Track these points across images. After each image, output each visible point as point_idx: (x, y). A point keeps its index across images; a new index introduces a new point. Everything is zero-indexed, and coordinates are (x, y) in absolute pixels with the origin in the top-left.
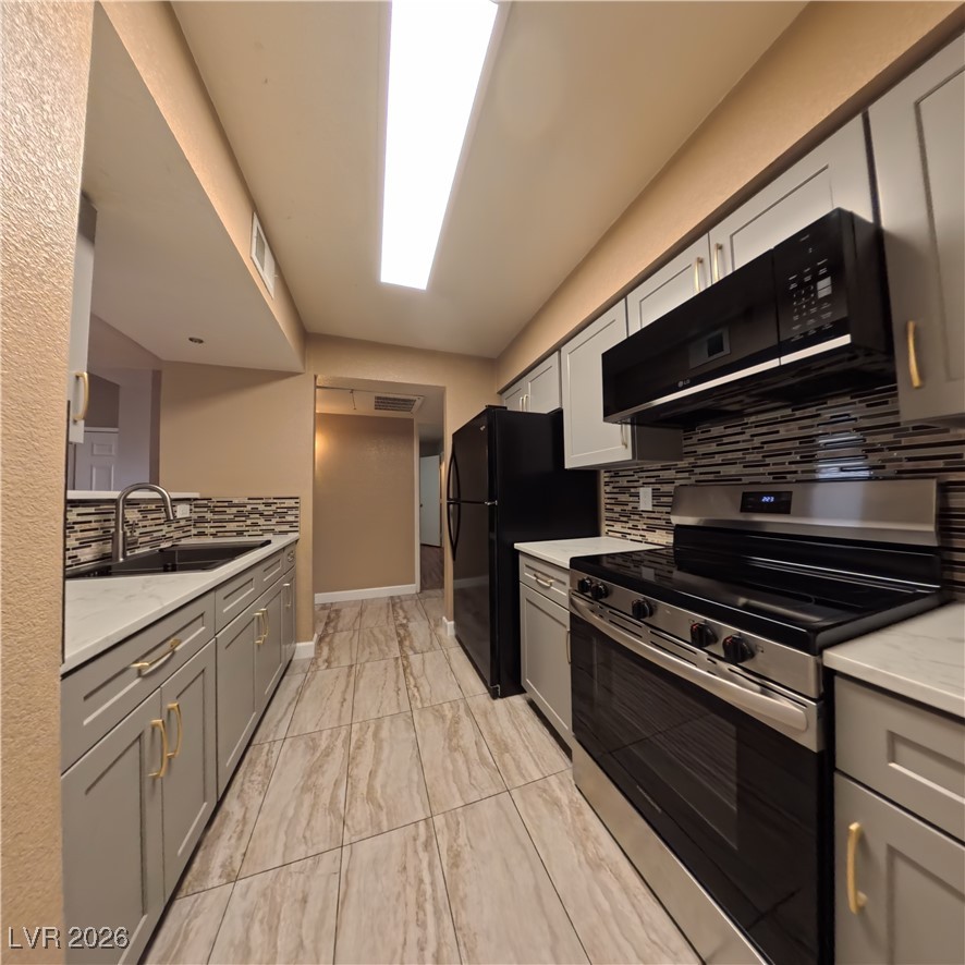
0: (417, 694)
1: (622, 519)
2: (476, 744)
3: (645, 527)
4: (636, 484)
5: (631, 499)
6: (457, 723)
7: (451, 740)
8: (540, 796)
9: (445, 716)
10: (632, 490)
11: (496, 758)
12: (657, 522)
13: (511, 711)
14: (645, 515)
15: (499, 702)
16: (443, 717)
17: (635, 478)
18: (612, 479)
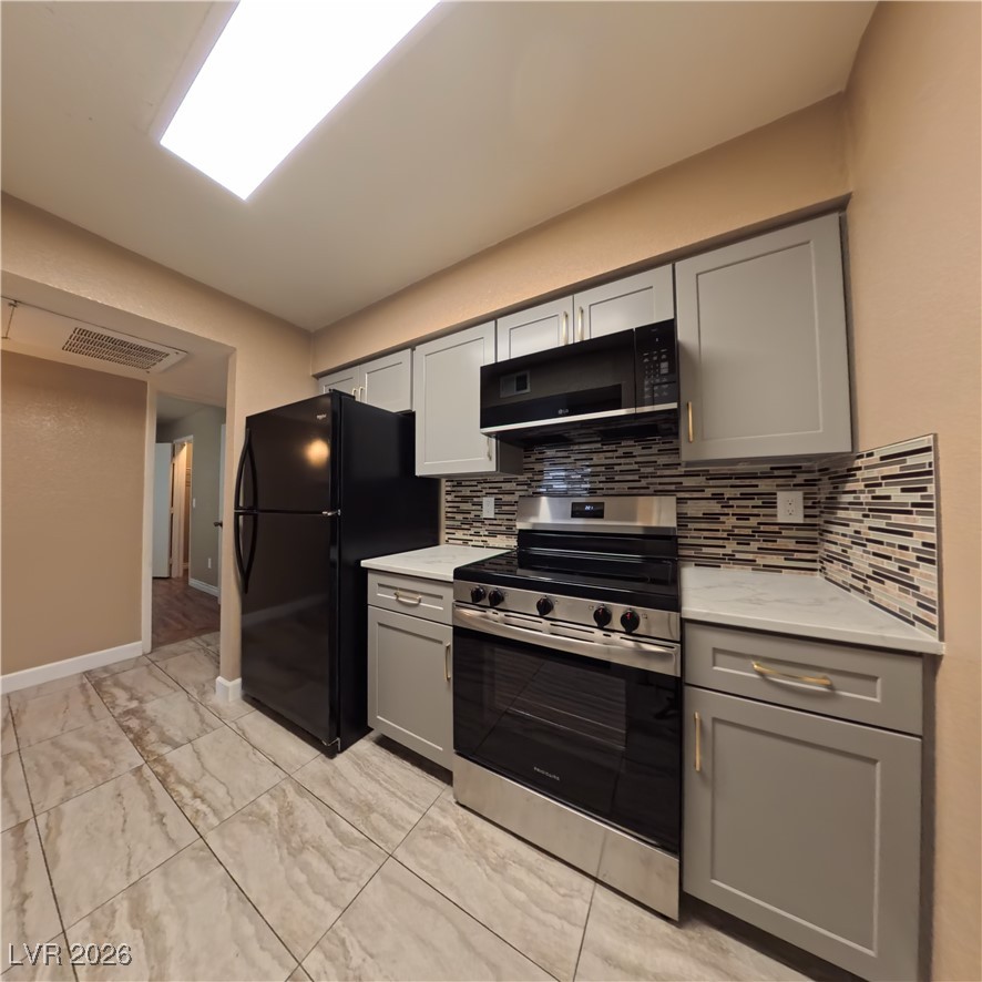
0: (203, 807)
1: (463, 526)
2: (329, 826)
3: (486, 533)
4: (479, 494)
5: (474, 508)
6: (290, 813)
7: (289, 842)
8: (426, 838)
9: (267, 814)
10: (475, 500)
11: (362, 828)
12: (499, 528)
13: (360, 763)
14: (486, 522)
15: (341, 759)
16: (265, 818)
17: (479, 488)
18: (454, 489)
